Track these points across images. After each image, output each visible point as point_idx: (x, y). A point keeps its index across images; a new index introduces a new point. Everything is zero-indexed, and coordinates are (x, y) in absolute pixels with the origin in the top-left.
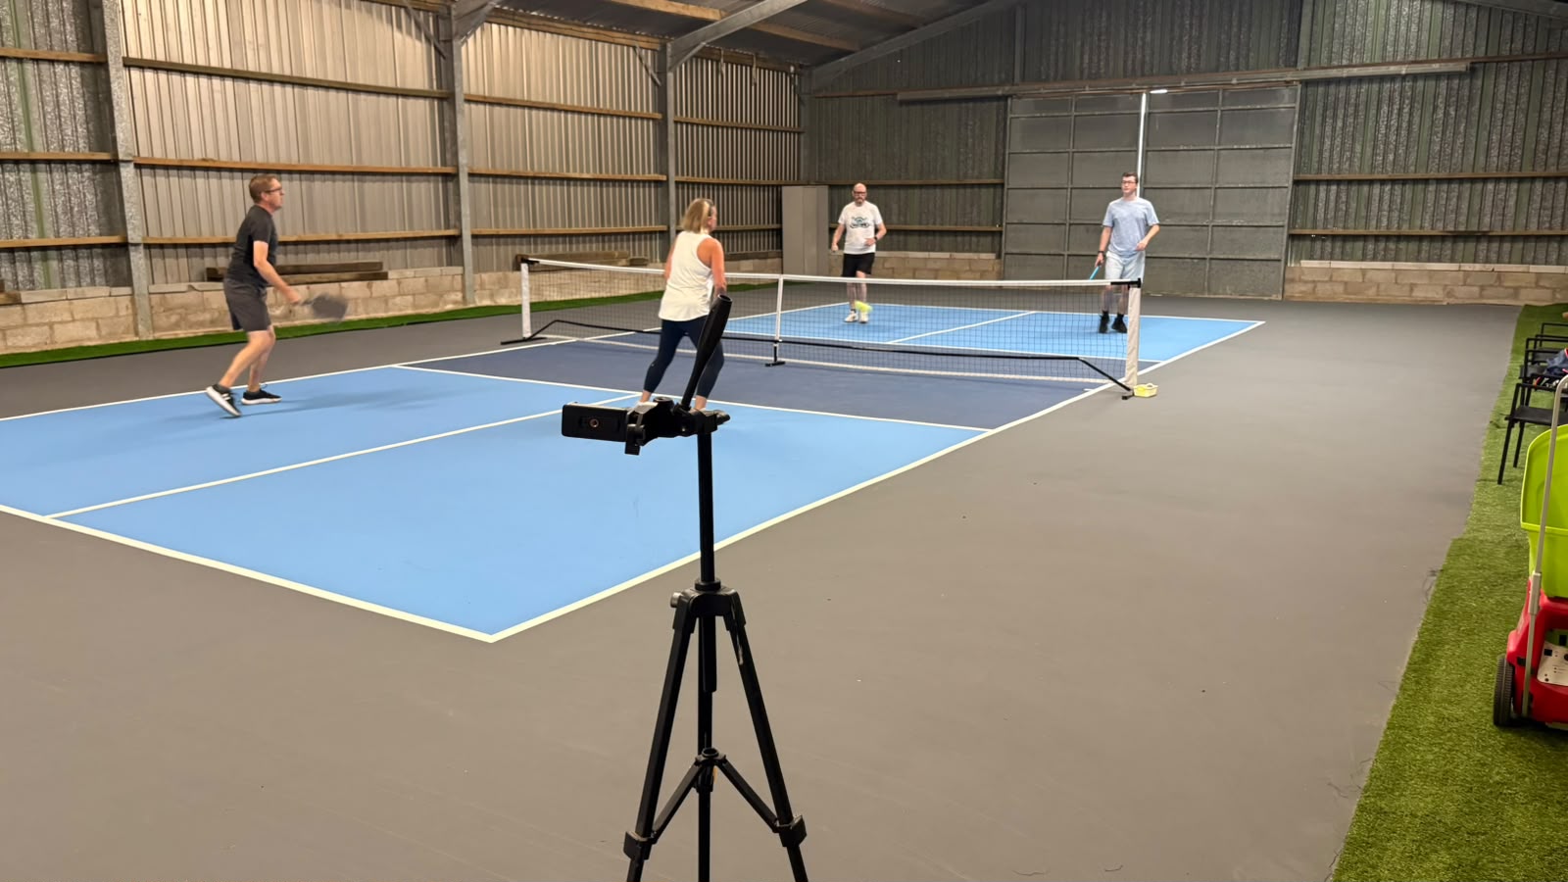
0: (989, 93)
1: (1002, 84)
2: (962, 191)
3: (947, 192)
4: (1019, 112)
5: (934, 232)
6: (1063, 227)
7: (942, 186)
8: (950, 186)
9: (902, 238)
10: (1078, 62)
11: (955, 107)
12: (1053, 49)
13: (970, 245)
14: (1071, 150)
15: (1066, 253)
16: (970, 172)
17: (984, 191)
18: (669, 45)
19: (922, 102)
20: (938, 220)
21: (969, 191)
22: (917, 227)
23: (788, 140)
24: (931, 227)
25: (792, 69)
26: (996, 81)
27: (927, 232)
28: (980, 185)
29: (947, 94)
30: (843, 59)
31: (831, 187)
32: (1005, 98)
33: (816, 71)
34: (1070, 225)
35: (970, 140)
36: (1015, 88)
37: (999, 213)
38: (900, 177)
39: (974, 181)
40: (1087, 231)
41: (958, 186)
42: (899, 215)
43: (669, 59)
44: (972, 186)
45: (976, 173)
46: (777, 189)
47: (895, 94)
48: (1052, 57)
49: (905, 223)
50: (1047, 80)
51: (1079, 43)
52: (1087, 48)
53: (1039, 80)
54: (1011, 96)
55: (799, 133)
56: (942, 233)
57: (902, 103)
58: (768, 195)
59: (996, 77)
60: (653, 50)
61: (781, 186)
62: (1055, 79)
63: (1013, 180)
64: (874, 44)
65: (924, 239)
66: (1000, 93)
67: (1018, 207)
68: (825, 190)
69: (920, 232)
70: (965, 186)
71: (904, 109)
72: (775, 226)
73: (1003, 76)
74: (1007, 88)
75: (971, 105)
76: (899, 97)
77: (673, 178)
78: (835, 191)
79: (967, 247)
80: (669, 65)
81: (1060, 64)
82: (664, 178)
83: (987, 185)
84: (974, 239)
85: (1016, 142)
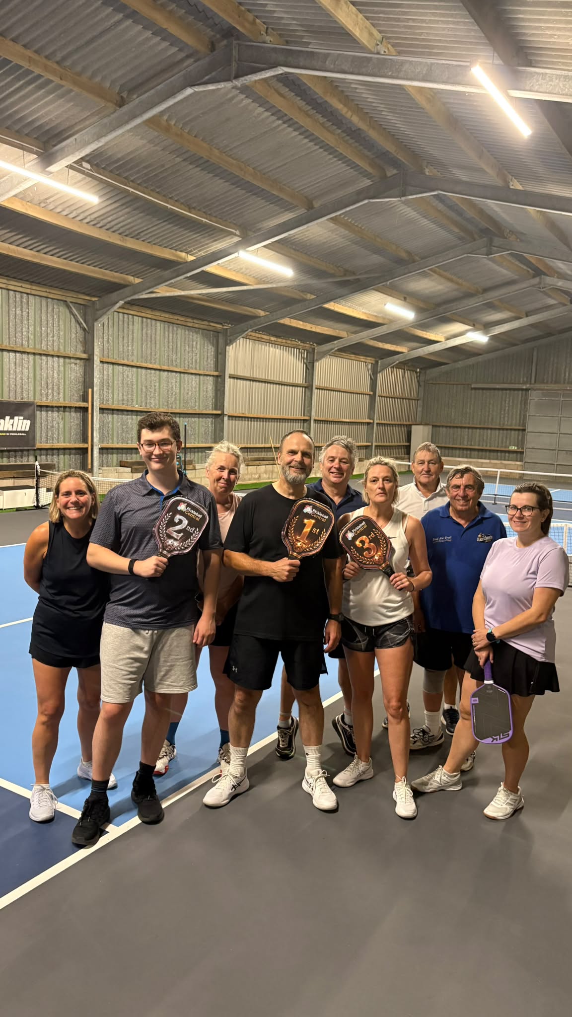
0: (520, 387)
1: (524, 383)
2: (501, 432)
3: (493, 431)
4: (535, 397)
5: (486, 450)
6: (554, 451)
7: (491, 429)
8: (495, 429)
9: (469, 452)
10: (563, 375)
11: (500, 392)
12: (551, 369)
13: (505, 457)
14: (560, 416)
15: (556, 463)
16: (506, 423)
17: (513, 432)
18: (379, 361)
19: (483, 389)
20: (488, 445)
21: (505, 432)
22: (477, 447)
23: (413, 403)
24: (484, 448)
25: (418, 370)
26: (521, 382)
27: (482, 450)
28: (511, 429)
29: (498, 386)
30: (443, 367)
31: (433, 426)
32: (527, 390)
33: (428, 371)
34: (558, 450)
35: (507, 408)
36: (532, 386)
37: (521, 443)
38: (469, 423)
39: (509, 427)
40: (567, 453)
41: (499, 429)
42: (468, 441)
43: (379, 368)
44: (507, 429)
45: (509, 423)
46: (409, 427)
47: (471, 385)
48: (550, 372)
49: (471, 445)
50: (547, 383)
51: (564, 367)
52: (567, 369)
53: (543, 382)
54: (529, 389)
55: (418, 400)
56: (490, 451)
57: (472, 389)
58: (404, 429)
59: (522, 379)
60: (372, 363)
61: (411, 425)
62: (551, 383)
63: (529, 428)
64: (459, 360)
65: (480, 453)
66: (524, 387)
67: (531, 441)
68: (431, 427)
69: (479, 450)
70: (503, 429)
71: (473, 391)
72: (407, 444)
73: (525, 379)
74: (528, 386)
75: (508, 392)
76: (473, 386)
77: (376, 421)
78: (434, 429)
79: (503, 458)
80: (379, 370)
81: (554, 375)
82: (372, 421)
83: (515, 430)
84: (507, 454)
85: (532, 410)
